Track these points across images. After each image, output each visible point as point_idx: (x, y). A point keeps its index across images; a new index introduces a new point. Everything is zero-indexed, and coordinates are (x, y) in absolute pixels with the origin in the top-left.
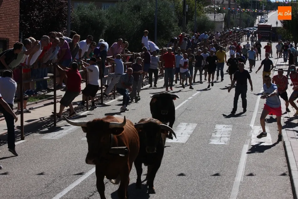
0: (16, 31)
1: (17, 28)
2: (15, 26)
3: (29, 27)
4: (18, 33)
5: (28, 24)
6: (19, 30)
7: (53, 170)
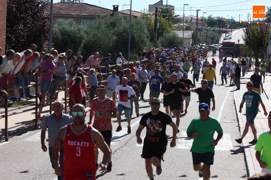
0: (3, 43)
1: (4, 41)
2: (2, 39)
3: (14, 39)
4: (5, 45)
5: (14, 37)
6: (5, 42)
7: (33, 169)
